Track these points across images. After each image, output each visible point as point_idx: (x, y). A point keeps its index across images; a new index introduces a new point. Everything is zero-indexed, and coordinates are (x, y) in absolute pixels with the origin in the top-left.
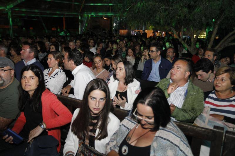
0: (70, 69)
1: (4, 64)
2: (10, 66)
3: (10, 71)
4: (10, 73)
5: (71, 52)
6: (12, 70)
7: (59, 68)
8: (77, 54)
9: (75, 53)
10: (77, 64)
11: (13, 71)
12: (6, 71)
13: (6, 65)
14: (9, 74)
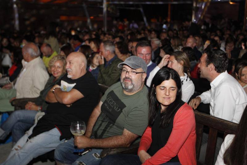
0: (209, 77)
1: (136, 65)
2: (143, 68)
3: (142, 75)
4: (142, 77)
5: (212, 52)
6: (144, 73)
7: (185, 75)
8: (221, 55)
9: (217, 54)
10: (219, 70)
11: (144, 75)
12: (137, 74)
13: (140, 67)
14: (140, 77)
